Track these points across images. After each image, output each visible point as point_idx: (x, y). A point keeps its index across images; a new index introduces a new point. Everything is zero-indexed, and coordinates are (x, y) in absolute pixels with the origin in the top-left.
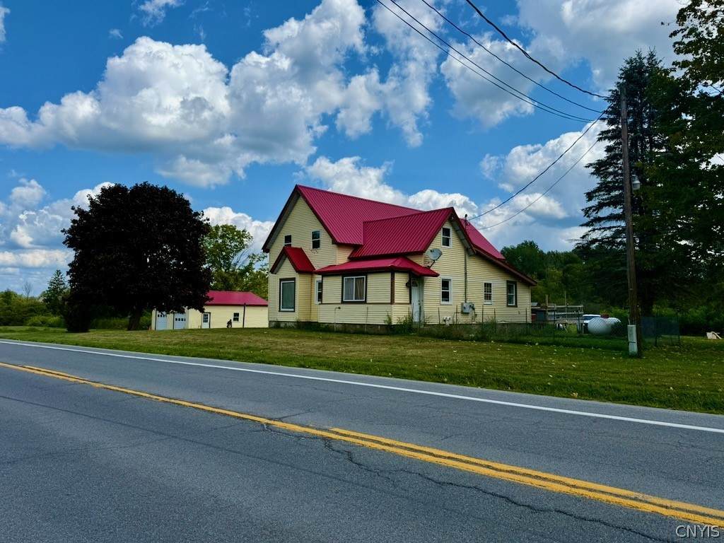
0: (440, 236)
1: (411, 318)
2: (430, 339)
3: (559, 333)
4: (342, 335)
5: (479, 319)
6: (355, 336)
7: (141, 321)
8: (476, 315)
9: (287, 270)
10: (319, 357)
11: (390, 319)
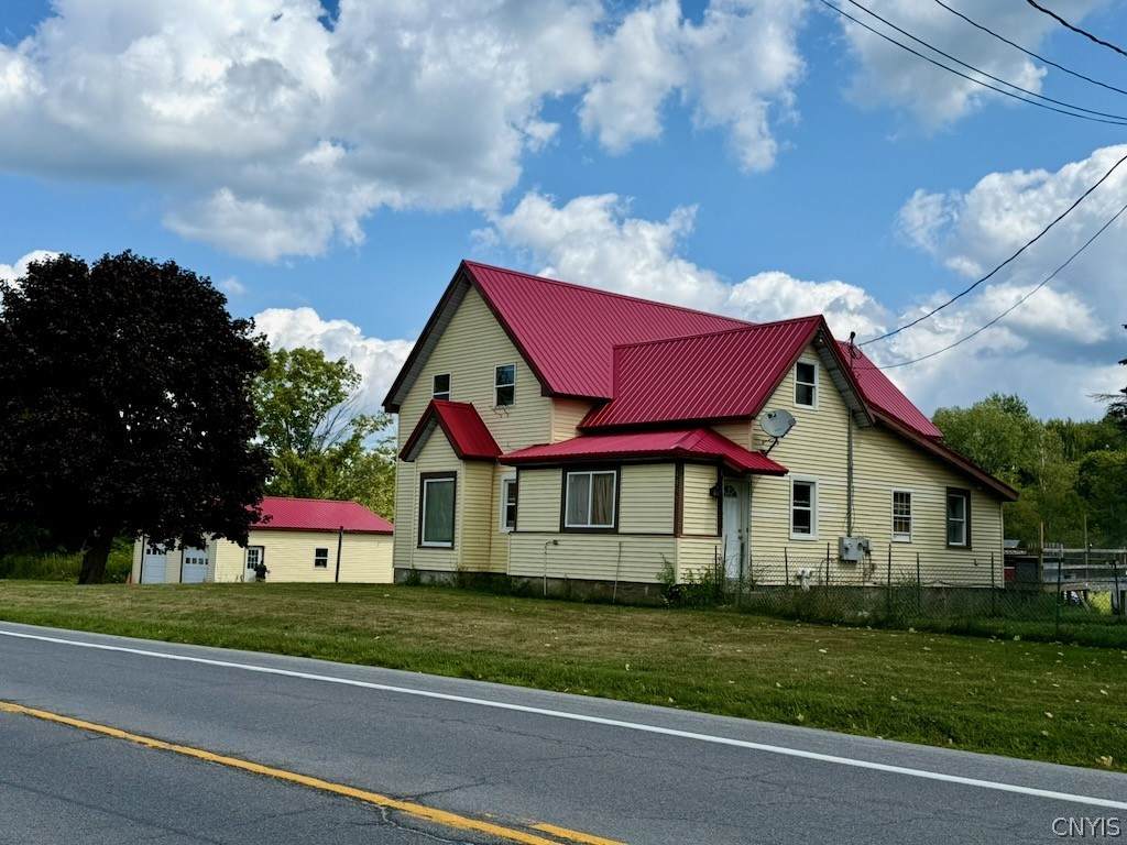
0: (791, 382)
1: (720, 570)
2: (764, 620)
3: (1069, 613)
4: (558, 605)
5: (880, 576)
6: (589, 608)
7: (110, 562)
8: (873, 567)
9: (439, 454)
10: (507, 656)
11: (672, 571)
